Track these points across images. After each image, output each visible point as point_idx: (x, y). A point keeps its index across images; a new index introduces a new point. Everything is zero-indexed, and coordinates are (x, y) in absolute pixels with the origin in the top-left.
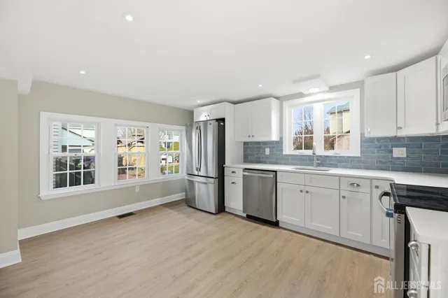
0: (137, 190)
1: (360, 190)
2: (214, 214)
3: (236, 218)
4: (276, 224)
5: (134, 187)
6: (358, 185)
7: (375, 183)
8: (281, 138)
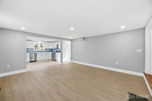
6: (47, 53)
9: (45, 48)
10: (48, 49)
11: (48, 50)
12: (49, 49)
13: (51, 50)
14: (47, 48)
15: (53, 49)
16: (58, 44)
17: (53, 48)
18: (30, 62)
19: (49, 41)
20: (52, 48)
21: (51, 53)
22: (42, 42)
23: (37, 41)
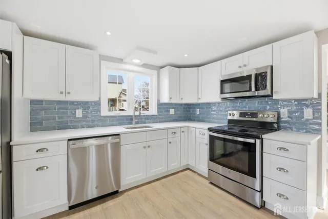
1: (176, 135)
6: (175, 133)
8: (100, 99)
9: (158, 101)
10: (171, 105)
11: (172, 112)
15: (198, 104)
16: (272, 68)
22: (145, 66)
23: (122, 60)
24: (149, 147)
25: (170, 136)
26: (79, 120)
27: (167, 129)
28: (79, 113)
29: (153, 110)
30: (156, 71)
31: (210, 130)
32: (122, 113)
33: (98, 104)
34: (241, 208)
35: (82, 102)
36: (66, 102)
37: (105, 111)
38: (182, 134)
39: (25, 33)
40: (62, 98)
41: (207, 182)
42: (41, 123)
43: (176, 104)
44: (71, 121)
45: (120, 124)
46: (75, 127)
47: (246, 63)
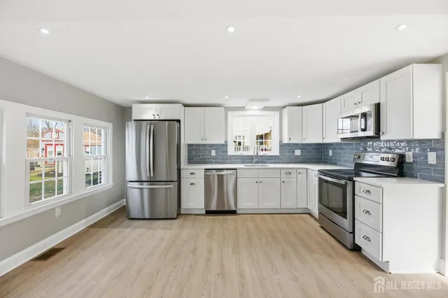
0: (58, 212)
1: (291, 176)
2: (174, 219)
3: (199, 217)
4: (234, 212)
5: (53, 209)
6: (290, 173)
7: (299, 171)
8: (226, 142)
9: (281, 141)
10: (296, 146)
11: (298, 152)
12: (303, 147)
13: (318, 153)
14: (292, 142)
15: (331, 144)
16: (378, 106)
17: (326, 141)
18: (209, 213)
19: (300, 99)
20: (319, 141)
21: (315, 168)
22: (265, 109)
23: (244, 107)
24: (261, 182)
25: (283, 175)
26: (214, 158)
27: (281, 169)
28: (213, 153)
29: (275, 151)
30: (278, 112)
31: (321, 172)
32: (246, 153)
33: (225, 145)
34: (332, 246)
35: (214, 145)
36: (204, 145)
37: (231, 151)
38: (299, 176)
39: (186, 106)
40: (203, 142)
41: (317, 225)
42: (193, 159)
43: (303, 145)
44: (209, 158)
45: (243, 163)
46: (212, 163)
47: (360, 101)
